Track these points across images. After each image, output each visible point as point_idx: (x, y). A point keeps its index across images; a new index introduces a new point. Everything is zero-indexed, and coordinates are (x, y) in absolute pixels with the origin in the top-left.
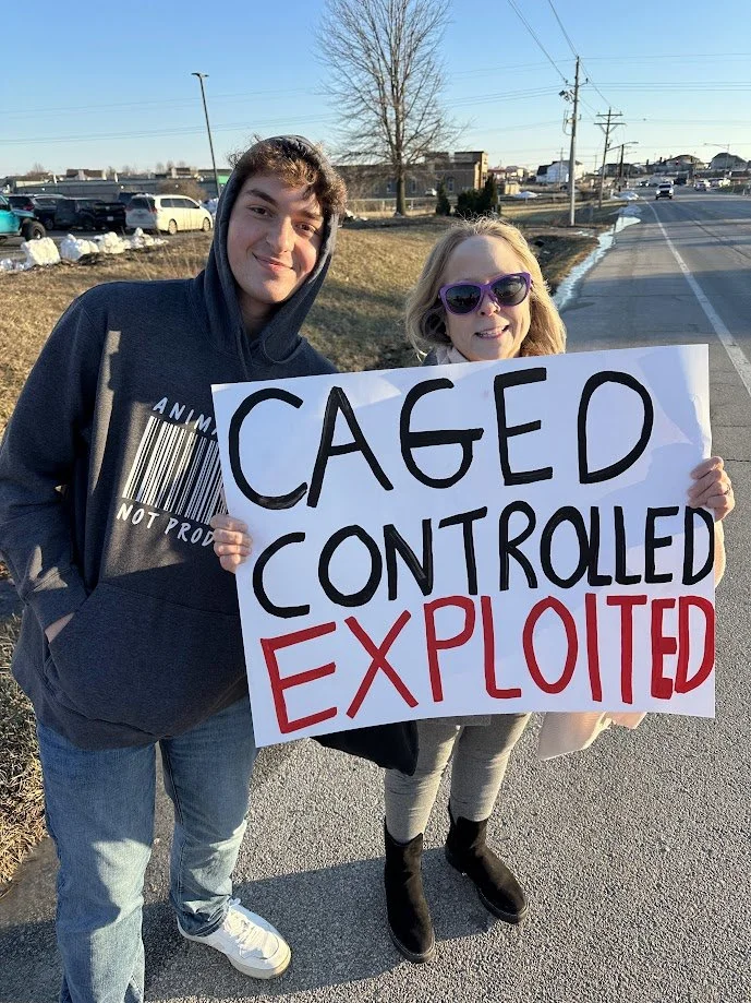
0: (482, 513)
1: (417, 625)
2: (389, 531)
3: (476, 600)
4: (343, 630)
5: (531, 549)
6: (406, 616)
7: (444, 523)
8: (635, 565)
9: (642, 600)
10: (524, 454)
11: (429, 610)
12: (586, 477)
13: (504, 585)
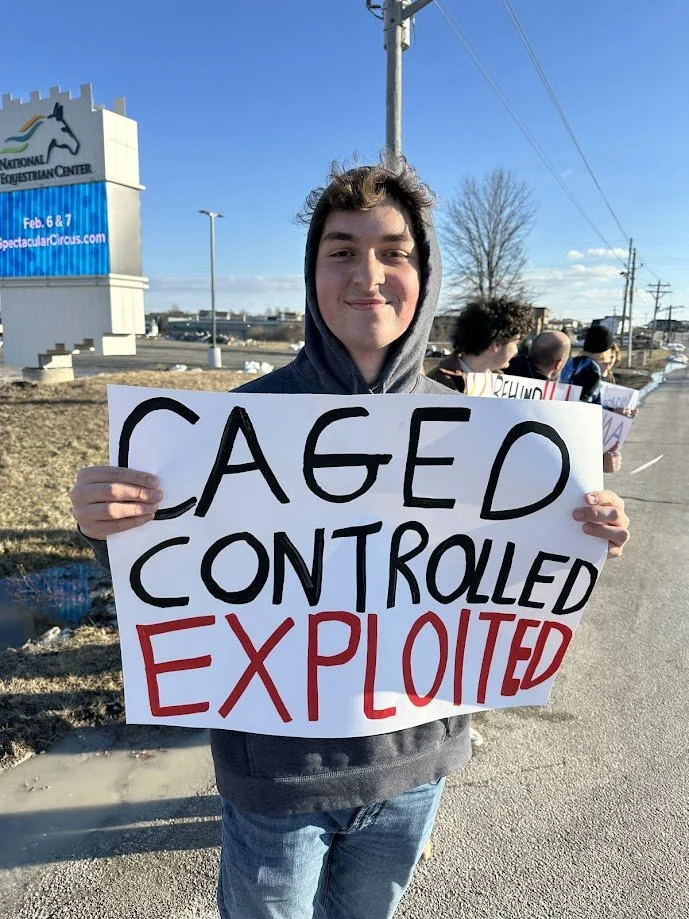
0: (376, 527)
1: (299, 632)
2: (281, 539)
3: (363, 618)
4: (222, 624)
5: (418, 566)
6: (288, 624)
7: (337, 534)
8: (514, 590)
9: (511, 617)
11: (314, 621)
12: (487, 514)
13: (391, 603)
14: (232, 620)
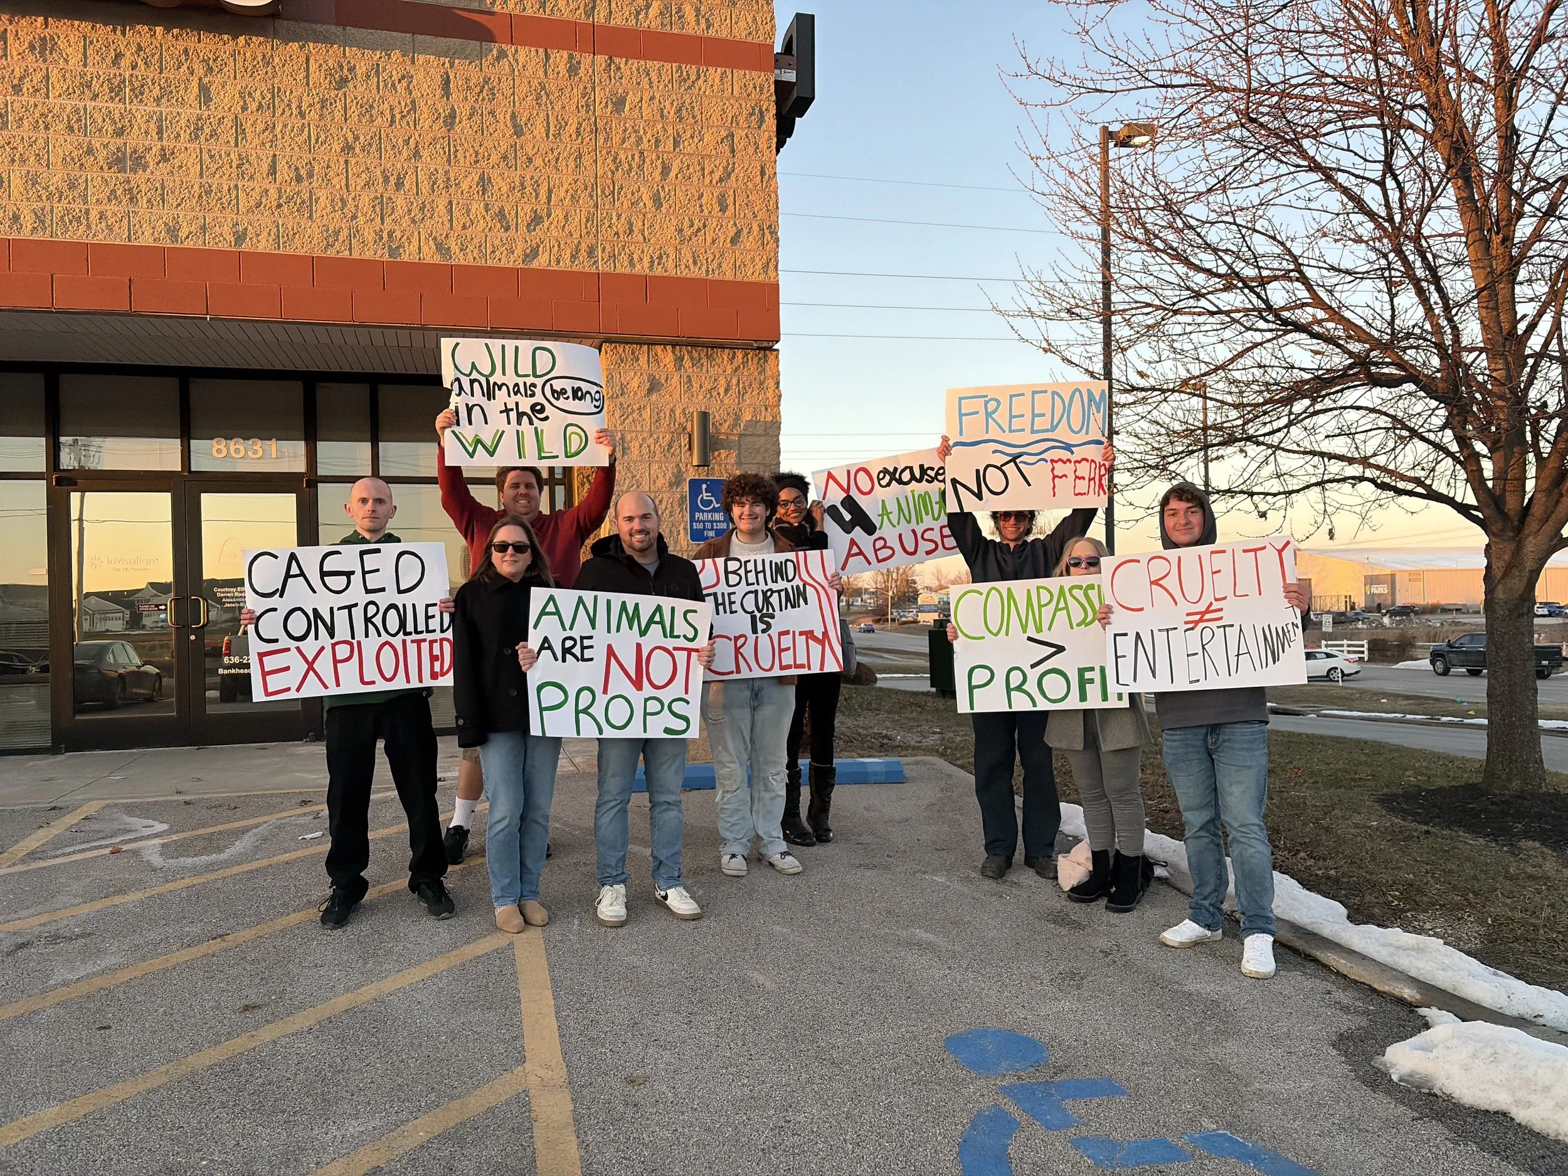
0: (356, 605)
1: (328, 649)
2: (315, 611)
3: (355, 642)
4: (294, 651)
5: (378, 620)
6: (323, 648)
7: (339, 609)
8: (421, 626)
9: (425, 640)
10: (373, 581)
11: (334, 646)
12: (400, 592)
13: (367, 636)
14: (298, 649)
